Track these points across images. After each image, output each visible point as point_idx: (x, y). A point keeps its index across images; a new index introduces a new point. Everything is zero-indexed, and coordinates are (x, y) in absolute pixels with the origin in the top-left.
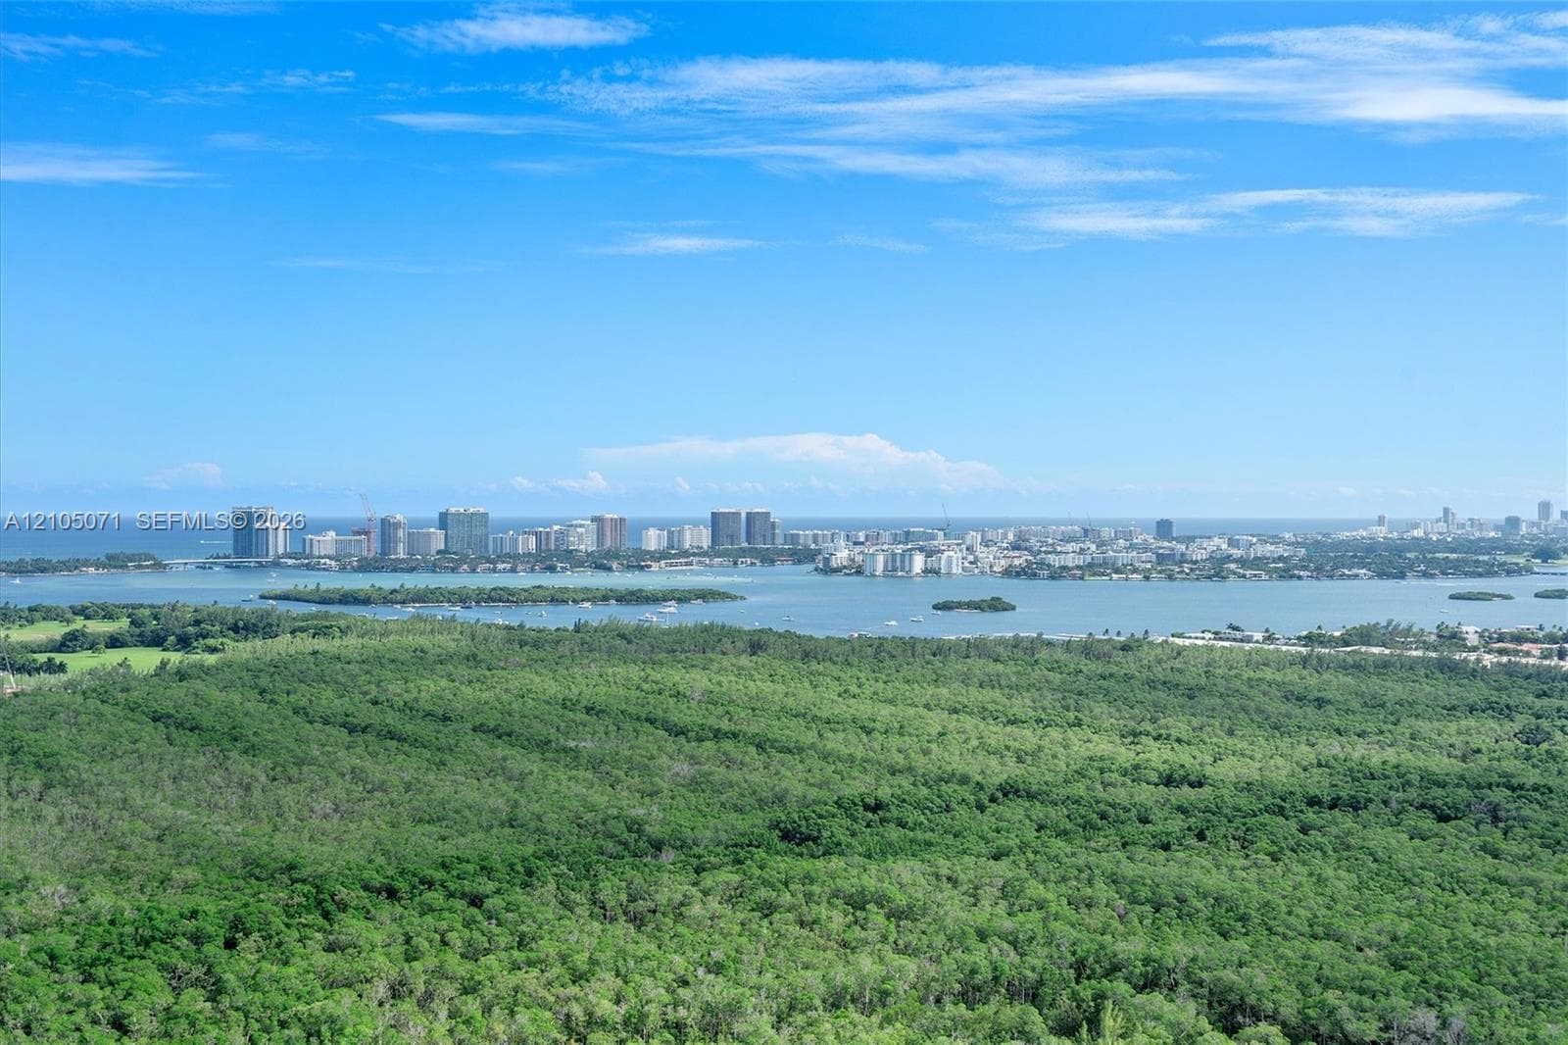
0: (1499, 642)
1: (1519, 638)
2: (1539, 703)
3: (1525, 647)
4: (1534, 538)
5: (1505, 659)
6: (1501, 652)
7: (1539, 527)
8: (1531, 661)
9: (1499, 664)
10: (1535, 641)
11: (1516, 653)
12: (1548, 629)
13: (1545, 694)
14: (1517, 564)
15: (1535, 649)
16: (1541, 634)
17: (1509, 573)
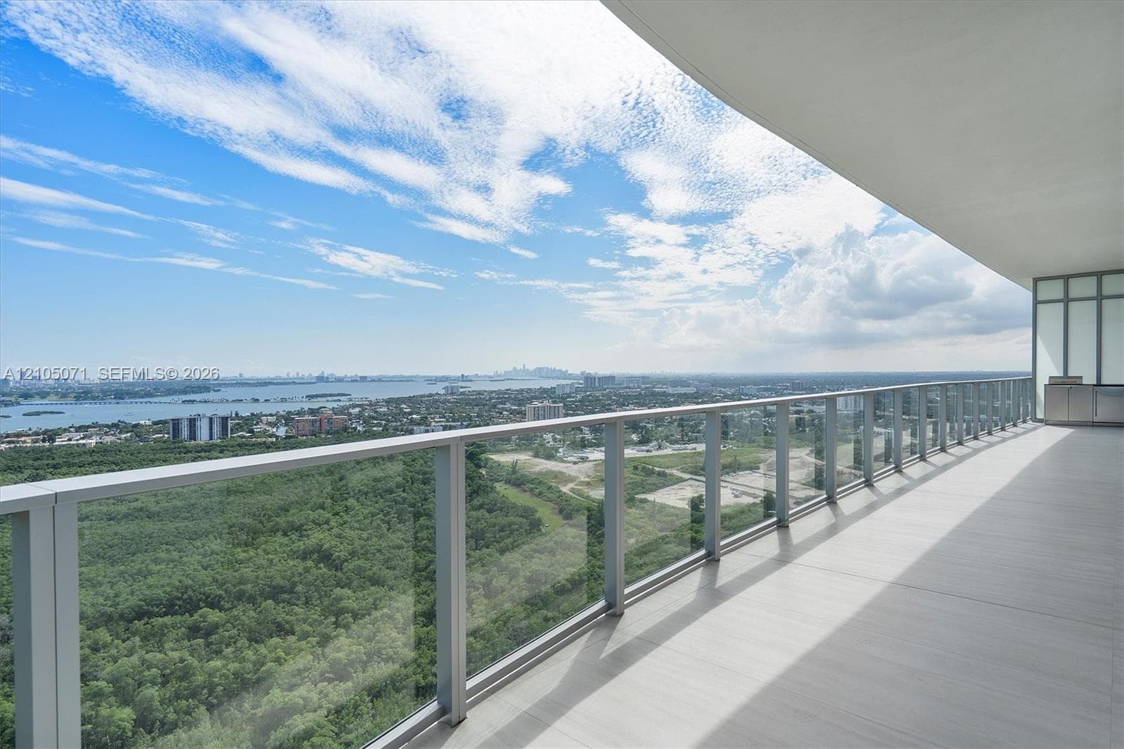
0: (6, 438)
1: (19, 435)
2: (36, 464)
3: (23, 439)
4: (17, 388)
5: (12, 445)
6: (9, 442)
7: (20, 383)
8: (29, 445)
9: (10, 448)
10: (29, 435)
11: (18, 442)
12: (34, 430)
13: (39, 459)
14: (11, 401)
15: (28, 439)
16: (30, 432)
17: (6, 405)
